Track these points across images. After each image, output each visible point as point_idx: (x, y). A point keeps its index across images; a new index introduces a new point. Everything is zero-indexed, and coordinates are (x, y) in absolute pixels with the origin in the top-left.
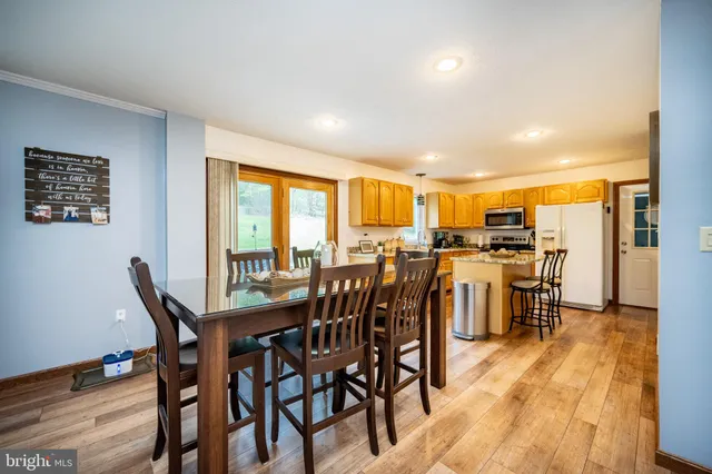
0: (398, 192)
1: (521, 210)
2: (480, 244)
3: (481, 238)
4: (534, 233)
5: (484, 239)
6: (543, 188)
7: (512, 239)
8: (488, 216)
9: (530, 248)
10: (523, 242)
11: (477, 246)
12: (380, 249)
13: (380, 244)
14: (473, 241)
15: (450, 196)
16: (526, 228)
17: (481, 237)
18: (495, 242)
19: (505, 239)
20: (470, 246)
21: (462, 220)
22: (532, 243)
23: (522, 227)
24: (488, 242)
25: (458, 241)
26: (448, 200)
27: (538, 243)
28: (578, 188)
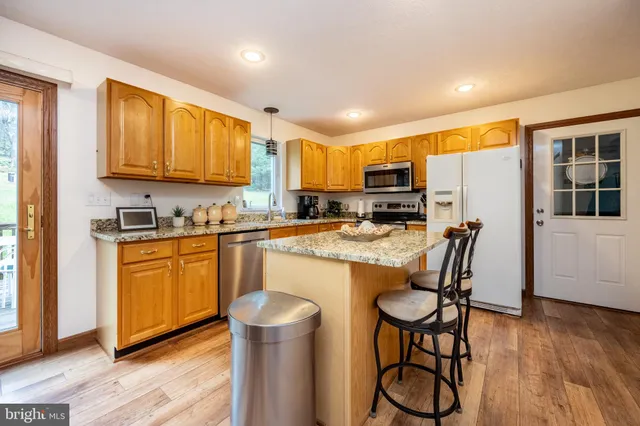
0: (213, 127)
1: (409, 165)
2: (361, 212)
3: (361, 205)
4: (425, 196)
5: (365, 205)
6: (436, 135)
7: (398, 205)
8: (368, 174)
9: (420, 217)
10: (411, 210)
11: (357, 215)
12: (179, 222)
13: (178, 213)
14: (352, 210)
15: (320, 147)
16: (415, 191)
17: (361, 203)
18: (378, 210)
19: (390, 206)
20: (350, 215)
21: (335, 180)
22: (422, 211)
23: (410, 188)
24: (370, 209)
25: (335, 209)
26: (317, 153)
27: (431, 210)
28: (482, 133)
